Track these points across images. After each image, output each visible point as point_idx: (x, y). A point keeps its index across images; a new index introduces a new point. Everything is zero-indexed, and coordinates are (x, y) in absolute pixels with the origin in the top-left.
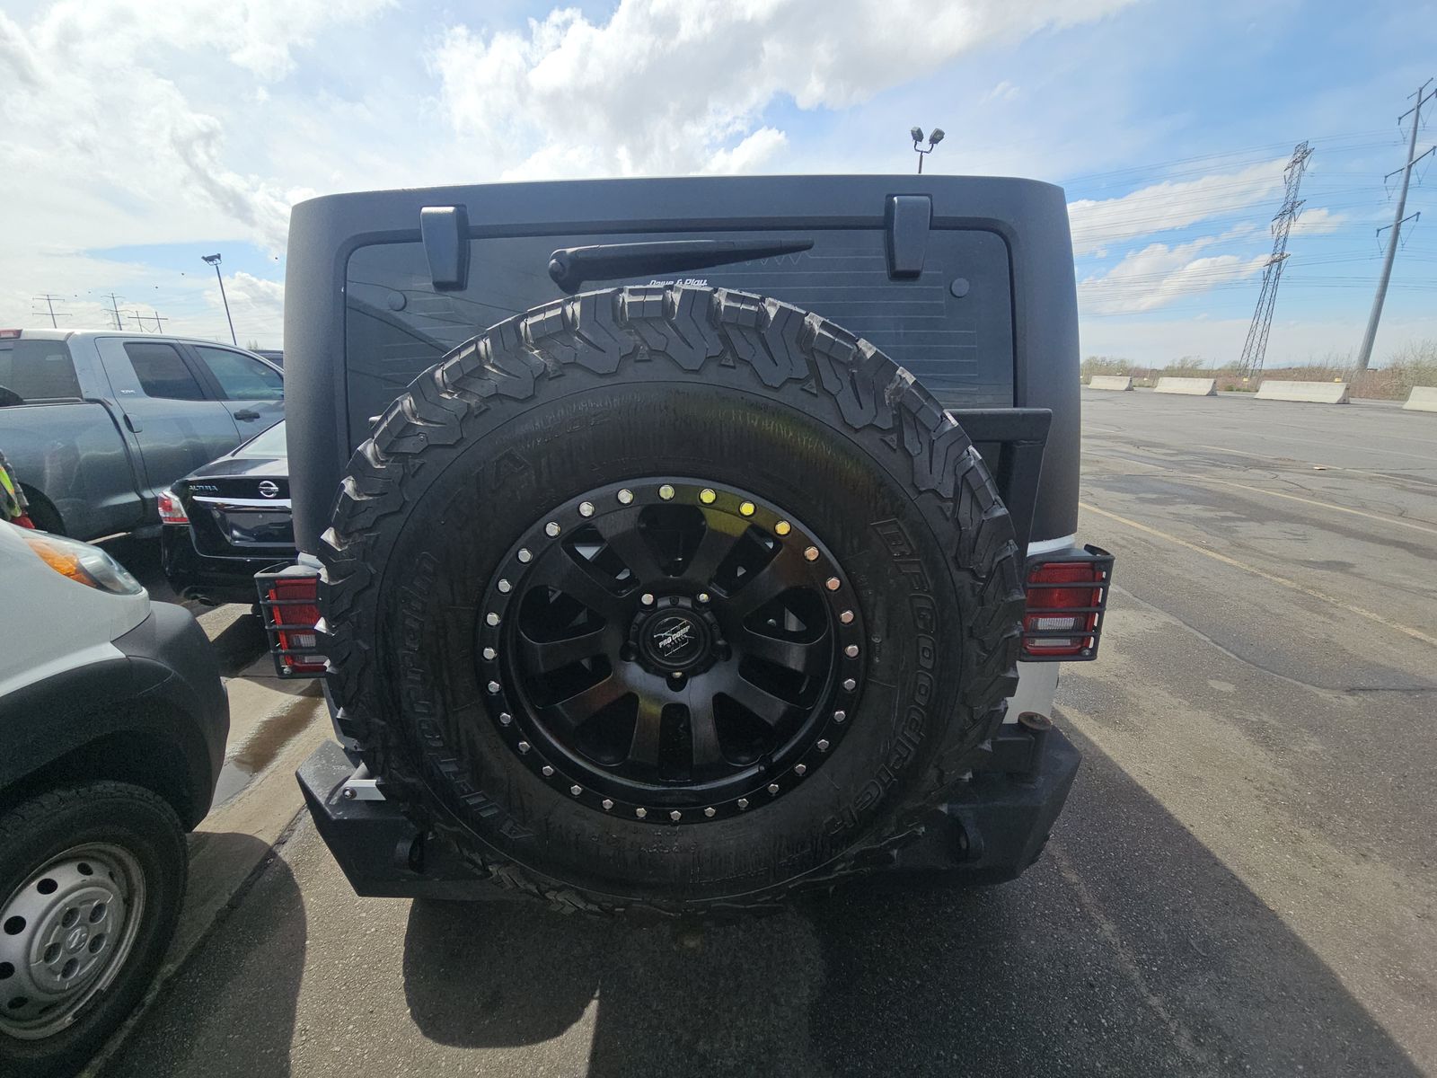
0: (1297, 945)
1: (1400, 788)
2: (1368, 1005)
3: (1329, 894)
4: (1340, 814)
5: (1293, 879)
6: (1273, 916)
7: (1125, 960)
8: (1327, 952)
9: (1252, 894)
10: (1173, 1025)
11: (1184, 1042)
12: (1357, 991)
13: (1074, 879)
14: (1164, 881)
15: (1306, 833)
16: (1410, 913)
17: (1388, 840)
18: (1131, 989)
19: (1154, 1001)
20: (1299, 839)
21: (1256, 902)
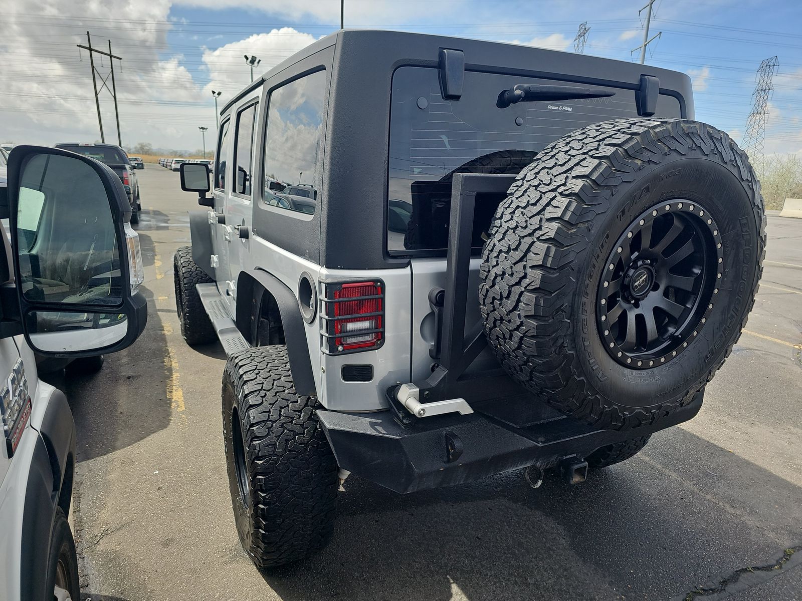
0: (748, 463)
1: (751, 394)
2: (788, 479)
3: (748, 441)
4: (734, 409)
5: (731, 438)
6: (733, 454)
7: (687, 484)
8: (760, 463)
9: (720, 448)
10: (721, 504)
11: (728, 508)
12: (780, 475)
13: (647, 459)
14: (683, 450)
15: (726, 419)
16: (783, 442)
17: (758, 415)
18: (697, 495)
19: (708, 497)
20: (725, 422)
21: (723, 450)
